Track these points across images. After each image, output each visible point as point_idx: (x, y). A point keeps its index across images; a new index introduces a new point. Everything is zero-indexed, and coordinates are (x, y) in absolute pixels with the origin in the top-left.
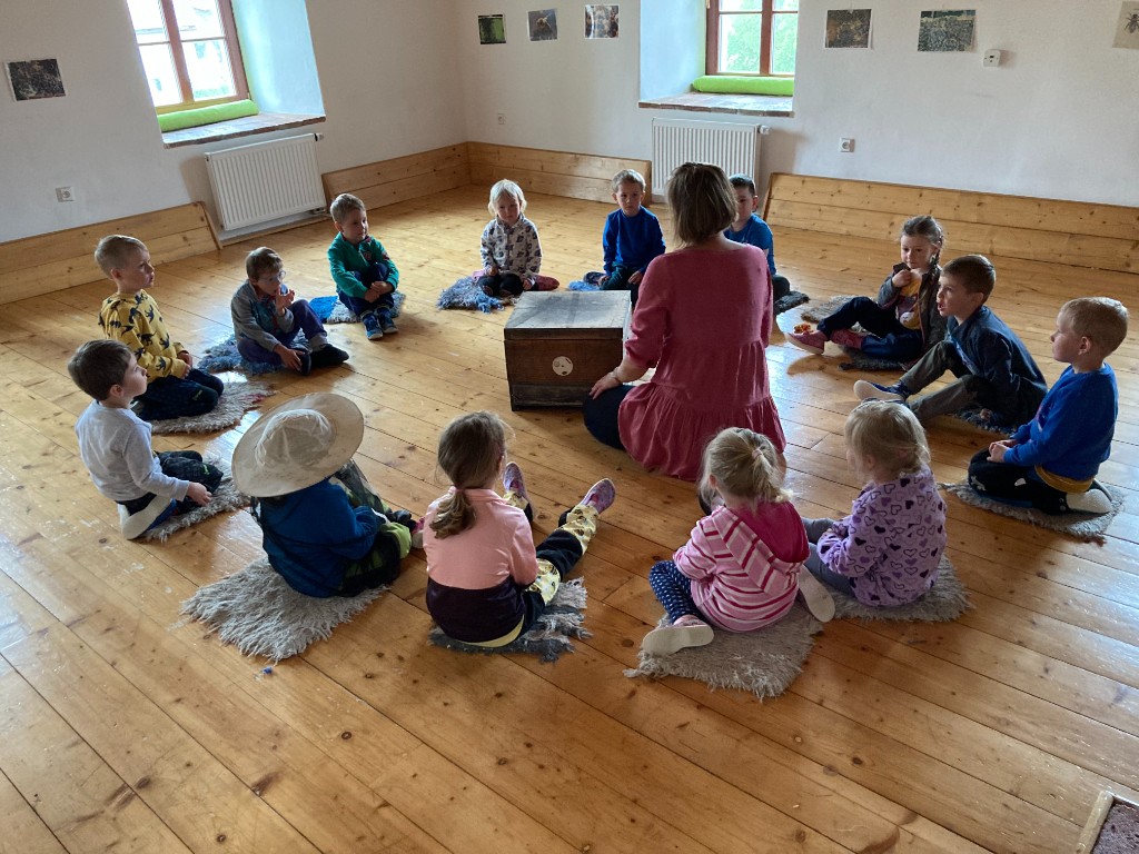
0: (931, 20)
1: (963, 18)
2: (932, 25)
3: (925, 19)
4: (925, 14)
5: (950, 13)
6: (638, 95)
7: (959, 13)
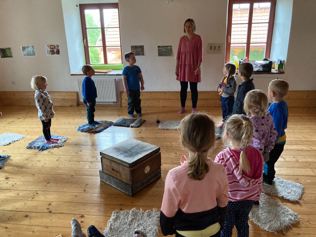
0: (161, 48)
1: (169, 48)
2: (161, 49)
3: (159, 48)
4: (159, 47)
5: (165, 46)
6: (70, 72)
7: (168, 46)
